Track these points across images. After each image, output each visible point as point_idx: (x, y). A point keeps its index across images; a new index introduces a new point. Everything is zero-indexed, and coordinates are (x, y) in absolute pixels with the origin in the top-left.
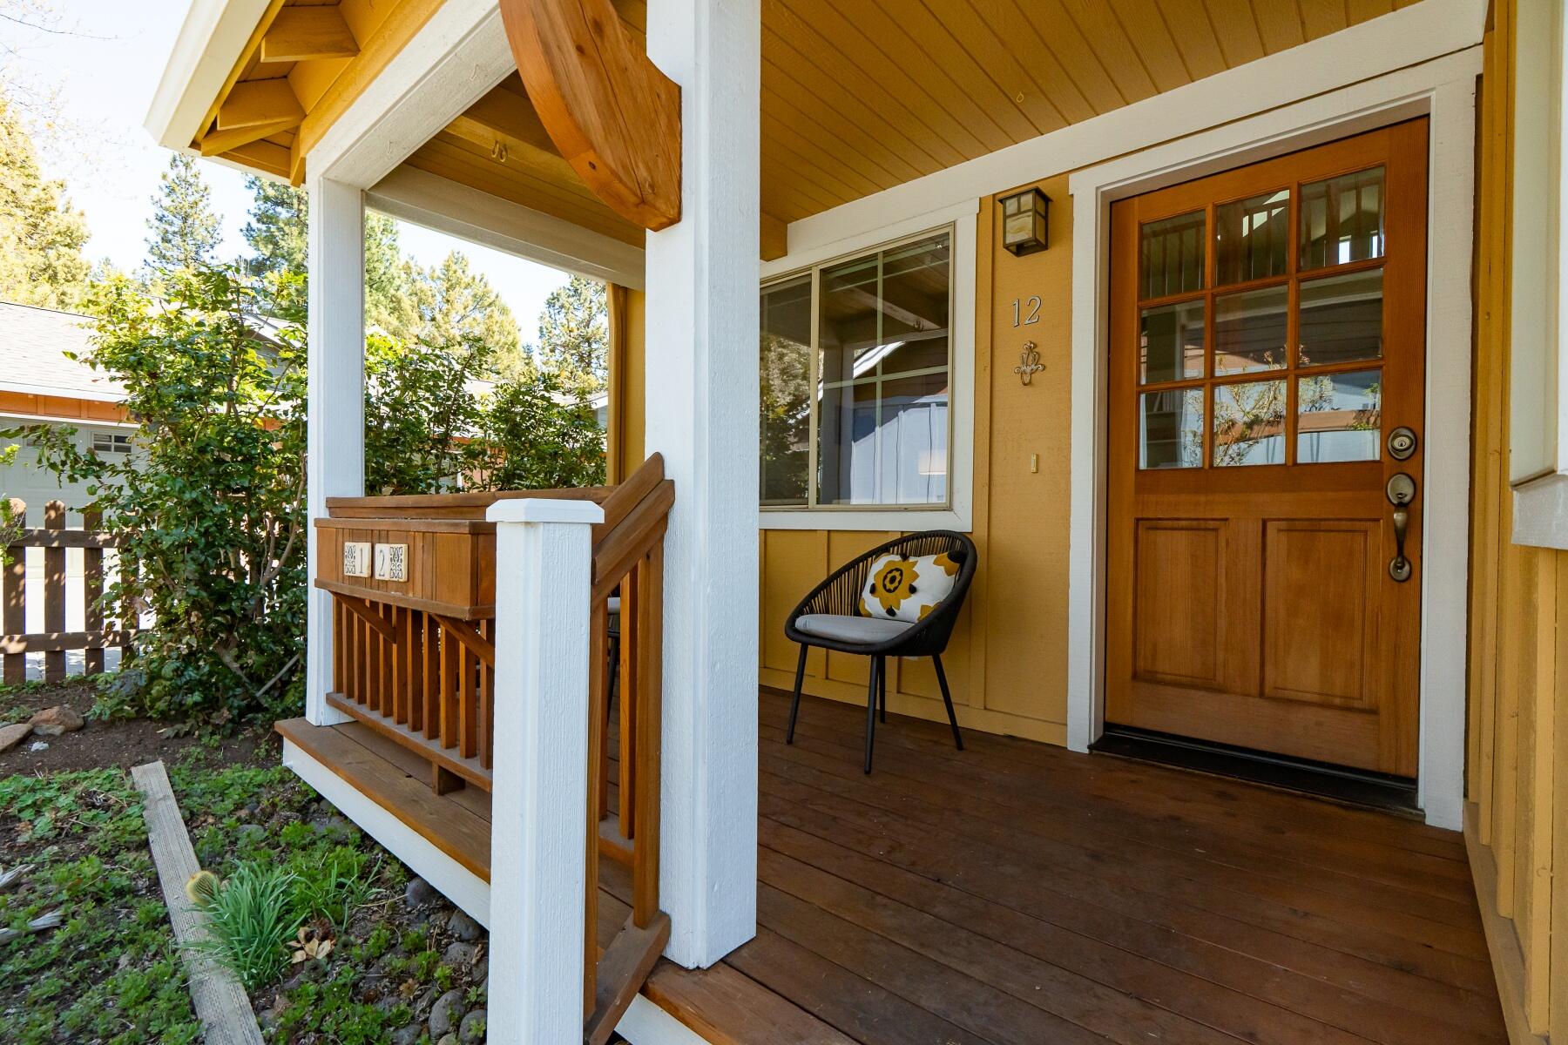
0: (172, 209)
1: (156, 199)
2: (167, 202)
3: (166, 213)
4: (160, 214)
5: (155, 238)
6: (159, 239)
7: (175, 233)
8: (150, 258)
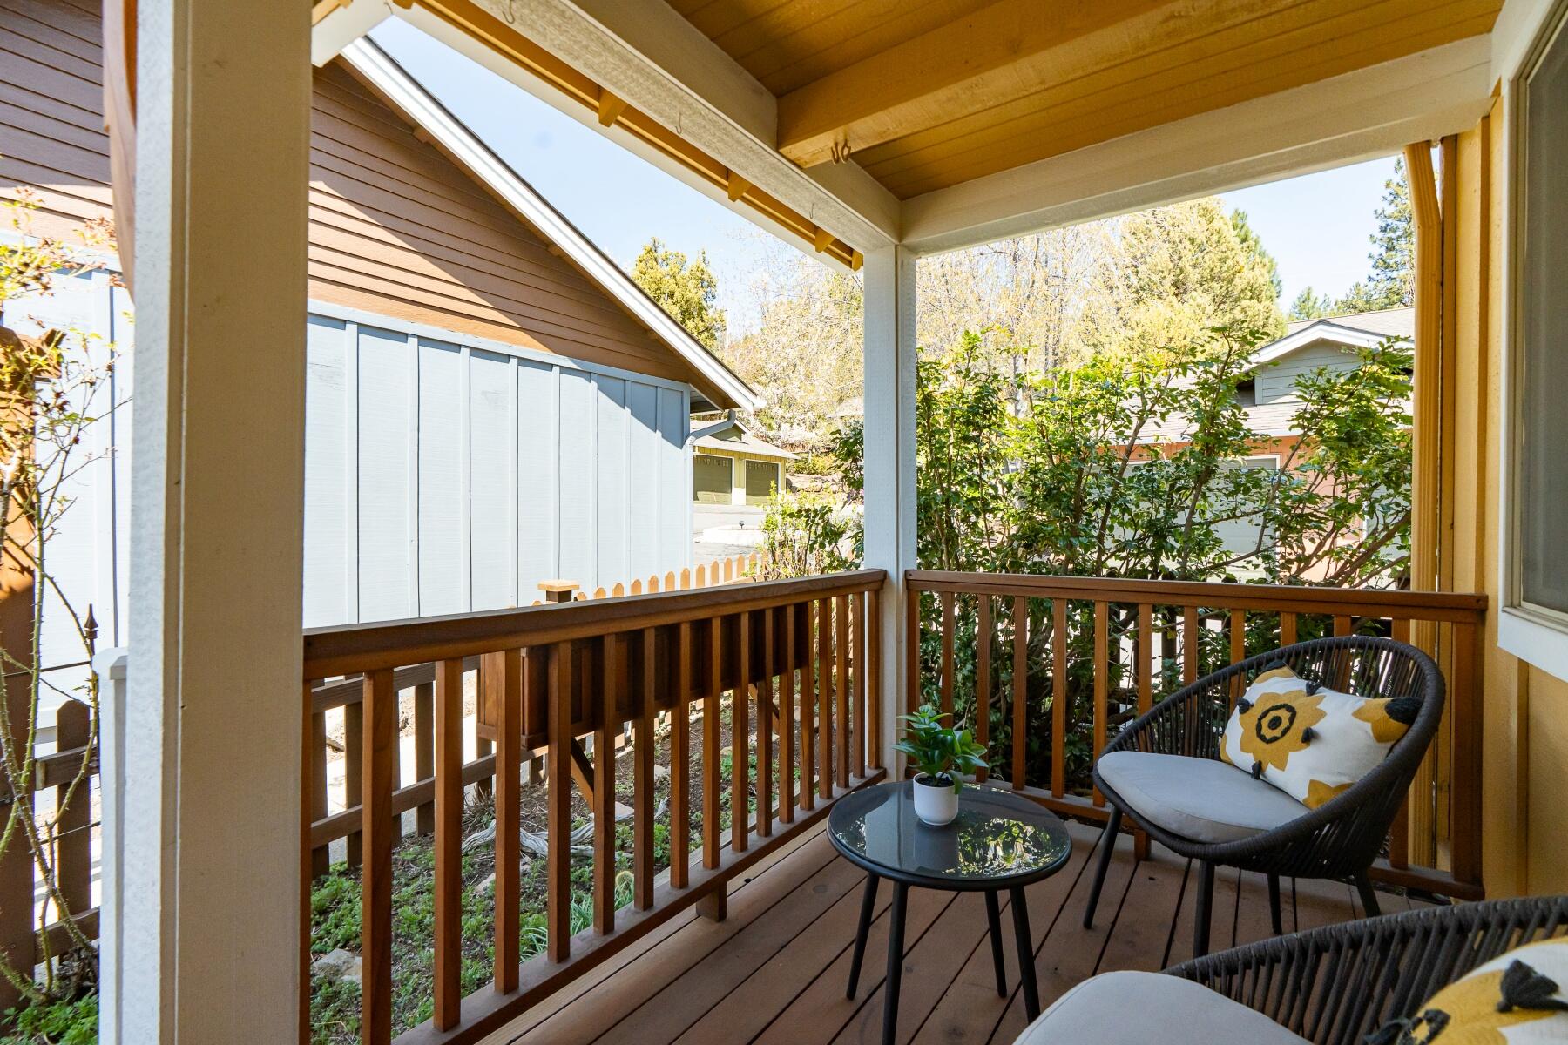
0: (1396, 214)
1: (1380, 211)
2: (1390, 210)
3: (1389, 221)
4: (1384, 225)
5: (1378, 250)
6: (1383, 250)
7: (1399, 237)
8: (1373, 273)
